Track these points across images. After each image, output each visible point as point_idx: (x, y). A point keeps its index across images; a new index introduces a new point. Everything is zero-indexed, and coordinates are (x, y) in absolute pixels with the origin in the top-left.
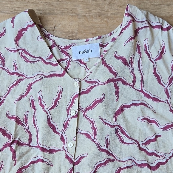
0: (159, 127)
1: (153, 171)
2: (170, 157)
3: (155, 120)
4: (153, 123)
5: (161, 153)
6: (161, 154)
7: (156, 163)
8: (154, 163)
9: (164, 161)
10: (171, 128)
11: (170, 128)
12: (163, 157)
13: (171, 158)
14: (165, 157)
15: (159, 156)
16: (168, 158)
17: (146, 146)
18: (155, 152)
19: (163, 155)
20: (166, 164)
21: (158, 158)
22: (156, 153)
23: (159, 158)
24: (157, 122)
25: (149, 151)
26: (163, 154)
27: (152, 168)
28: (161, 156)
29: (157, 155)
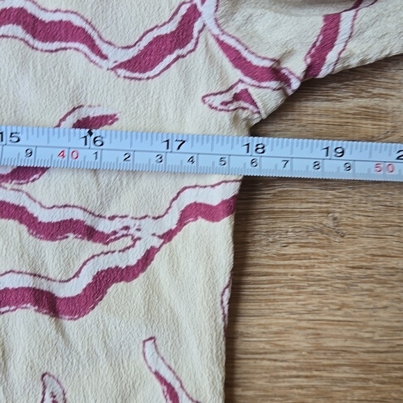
0: (104, 57)
1: (69, 324)
2: (168, 236)
3: (77, 22)
4: (63, 45)
5: (112, 218)
6: (117, 225)
7: (86, 279)
8: (77, 275)
9: (133, 257)
10: (174, 56)
11: (171, 52)
12: (128, 241)
13: (176, 238)
14: (137, 234)
15: (103, 238)
16: (156, 242)
17: (24, 187)
18: (78, 215)
19: (127, 228)
20: (142, 276)
21: (98, 247)
22: (89, 223)
23: (106, 248)
24: (90, 31)
25: (44, 217)
26: (126, 222)
27: (61, 307)
28: (115, 233)
29: (91, 233)
